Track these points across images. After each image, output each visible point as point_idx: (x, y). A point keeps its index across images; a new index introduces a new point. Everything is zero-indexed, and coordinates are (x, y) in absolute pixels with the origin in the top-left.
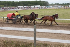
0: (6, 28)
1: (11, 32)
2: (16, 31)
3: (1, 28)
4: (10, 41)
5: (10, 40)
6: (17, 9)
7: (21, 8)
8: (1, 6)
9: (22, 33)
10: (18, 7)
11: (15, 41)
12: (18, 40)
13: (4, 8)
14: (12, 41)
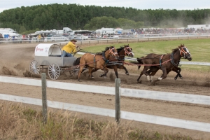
0: (139, 93)
1: (159, 106)
2: (174, 103)
3: (125, 91)
4: (151, 134)
5: (150, 130)
6: (186, 33)
7: (198, 30)
8: (136, 23)
9: (193, 110)
10: (190, 27)
11: (165, 136)
12: (175, 132)
13: (144, 29)
14: (157, 134)
